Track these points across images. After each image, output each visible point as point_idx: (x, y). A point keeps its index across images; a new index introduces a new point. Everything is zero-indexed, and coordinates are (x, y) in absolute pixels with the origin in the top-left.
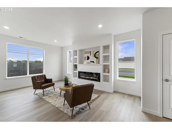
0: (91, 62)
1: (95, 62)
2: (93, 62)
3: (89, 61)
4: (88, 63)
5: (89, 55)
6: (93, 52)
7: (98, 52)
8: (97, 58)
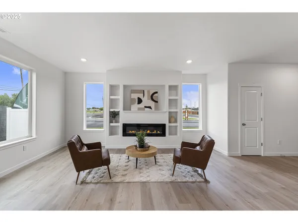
0: (146, 107)
1: (153, 107)
2: (150, 107)
3: (142, 105)
4: (139, 109)
5: (141, 96)
6: (149, 92)
7: (157, 93)
8: (157, 102)
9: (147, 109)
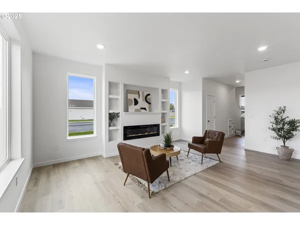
0: (142, 108)
1: (147, 109)
2: (145, 109)
3: (138, 107)
4: (136, 110)
5: (136, 97)
6: (143, 93)
7: (149, 95)
8: (150, 103)
9: (143, 111)
